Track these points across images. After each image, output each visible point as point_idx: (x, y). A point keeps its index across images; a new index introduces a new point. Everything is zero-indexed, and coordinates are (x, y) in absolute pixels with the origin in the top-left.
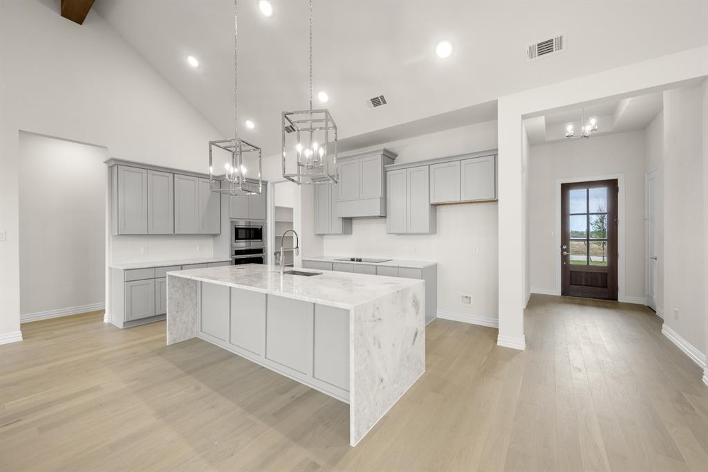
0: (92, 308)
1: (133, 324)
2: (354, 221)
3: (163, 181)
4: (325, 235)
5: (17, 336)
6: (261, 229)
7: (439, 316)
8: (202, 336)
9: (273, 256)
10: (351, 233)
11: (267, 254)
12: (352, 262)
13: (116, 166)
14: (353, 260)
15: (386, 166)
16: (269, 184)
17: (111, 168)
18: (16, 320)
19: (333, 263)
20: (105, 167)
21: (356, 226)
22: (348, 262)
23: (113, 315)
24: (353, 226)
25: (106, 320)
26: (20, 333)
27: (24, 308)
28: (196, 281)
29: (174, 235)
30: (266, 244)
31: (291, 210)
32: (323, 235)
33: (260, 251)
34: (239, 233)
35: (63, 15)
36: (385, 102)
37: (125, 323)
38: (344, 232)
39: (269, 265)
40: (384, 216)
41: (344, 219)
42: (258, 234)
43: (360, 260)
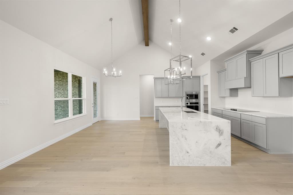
2: (239, 90)
4: (226, 97)
5: (139, 119)
6: (198, 95)
9: (203, 106)
12: (231, 111)
13: (155, 79)
14: (231, 109)
15: (250, 60)
16: (201, 77)
17: (155, 80)
18: (139, 116)
19: (222, 110)
20: (153, 79)
21: (240, 92)
22: (229, 110)
24: (239, 92)
26: (140, 118)
27: (140, 114)
29: (168, 97)
30: (200, 101)
32: (225, 97)
33: (197, 103)
35: (146, 46)
36: (237, 29)
37: (156, 120)
38: (231, 95)
39: (201, 112)
40: (248, 87)
41: (231, 89)
42: (196, 97)
43: (236, 110)
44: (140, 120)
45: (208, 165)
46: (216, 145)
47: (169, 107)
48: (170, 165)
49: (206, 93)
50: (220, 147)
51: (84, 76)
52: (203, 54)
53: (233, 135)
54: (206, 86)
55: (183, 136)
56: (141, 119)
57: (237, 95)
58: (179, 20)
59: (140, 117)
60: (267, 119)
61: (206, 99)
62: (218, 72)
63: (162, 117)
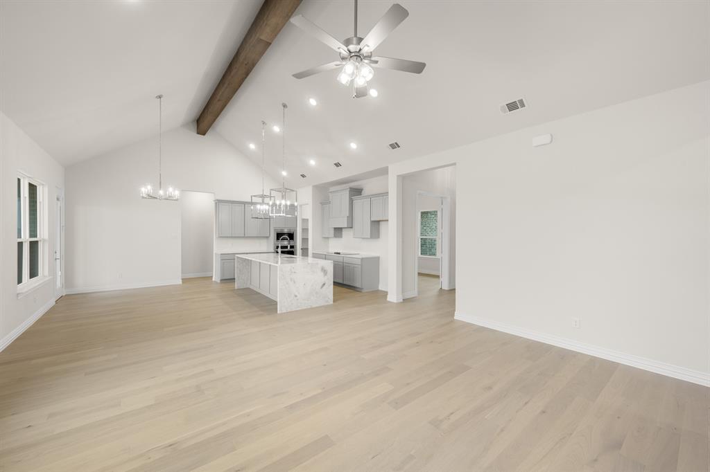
0: (208, 274)
1: (224, 281)
2: (343, 230)
3: (239, 208)
6: (293, 233)
7: (380, 288)
8: (251, 287)
9: (301, 251)
10: (341, 237)
11: (296, 250)
12: (335, 255)
13: (218, 202)
14: (335, 253)
15: (352, 197)
16: (298, 206)
17: (216, 203)
19: (326, 255)
20: (213, 202)
21: (344, 232)
22: (333, 253)
23: (216, 277)
25: (214, 279)
27: (183, 272)
28: (248, 260)
29: (245, 237)
30: (297, 243)
31: (307, 220)
32: (329, 238)
33: (293, 247)
34: (279, 236)
35: (198, 133)
37: (221, 280)
38: (335, 236)
39: (298, 256)
40: (351, 227)
41: (335, 228)
42: (291, 236)
43: (339, 254)
44: (181, 283)
45: (314, 306)
46: (321, 285)
47: (247, 253)
48: (278, 312)
49: (305, 230)
50: (325, 287)
51: (43, 185)
52: (303, 176)
53: (335, 284)
54: (305, 221)
55: (291, 280)
56: (183, 282)
57: (341, 236)
58: (276, 129)
59: (182, 279)
60: (362, 259)
61: (305, 240)
62: (322, 204)
63: (240, 271)
